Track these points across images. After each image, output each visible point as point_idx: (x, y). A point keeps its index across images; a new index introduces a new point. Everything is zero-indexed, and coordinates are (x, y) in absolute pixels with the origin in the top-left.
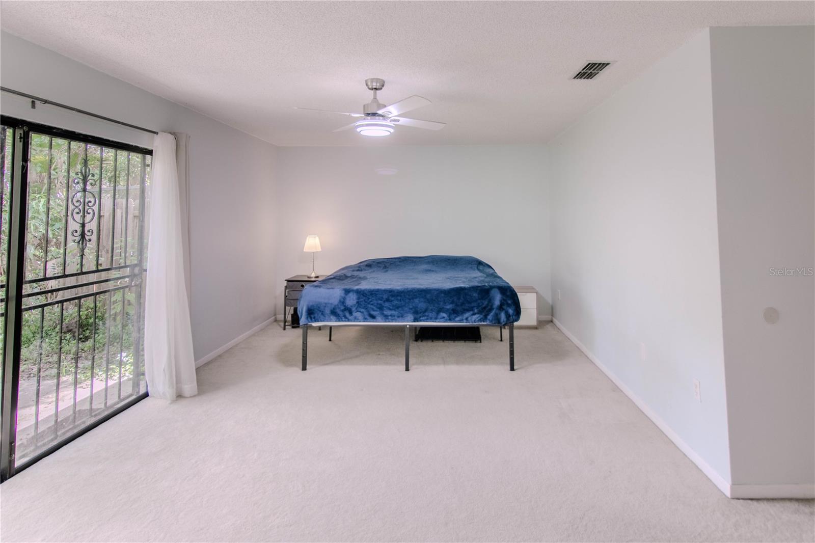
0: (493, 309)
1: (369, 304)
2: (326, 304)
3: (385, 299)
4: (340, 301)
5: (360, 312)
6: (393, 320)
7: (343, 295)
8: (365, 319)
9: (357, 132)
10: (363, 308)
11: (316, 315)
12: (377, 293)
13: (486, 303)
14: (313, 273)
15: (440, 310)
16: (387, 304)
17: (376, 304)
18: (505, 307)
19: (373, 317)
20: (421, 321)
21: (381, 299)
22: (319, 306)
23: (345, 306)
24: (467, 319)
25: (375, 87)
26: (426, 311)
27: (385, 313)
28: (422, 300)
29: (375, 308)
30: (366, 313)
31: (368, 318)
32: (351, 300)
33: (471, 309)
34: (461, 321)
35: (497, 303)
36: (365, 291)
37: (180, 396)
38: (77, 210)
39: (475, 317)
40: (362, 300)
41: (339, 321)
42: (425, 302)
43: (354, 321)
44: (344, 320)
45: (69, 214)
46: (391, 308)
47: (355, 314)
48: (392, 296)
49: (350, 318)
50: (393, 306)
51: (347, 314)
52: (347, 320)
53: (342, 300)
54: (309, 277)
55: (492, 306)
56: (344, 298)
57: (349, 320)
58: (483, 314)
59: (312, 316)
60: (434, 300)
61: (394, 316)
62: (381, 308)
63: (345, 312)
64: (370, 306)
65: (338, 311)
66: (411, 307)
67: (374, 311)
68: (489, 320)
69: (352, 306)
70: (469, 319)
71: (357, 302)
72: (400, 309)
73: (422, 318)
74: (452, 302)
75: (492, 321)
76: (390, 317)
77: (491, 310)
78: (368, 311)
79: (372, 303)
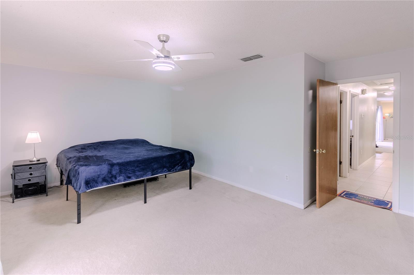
2: (99, 175)
3: (136, 166)
4: (108, 172)
5: (122, 176)
6: (141, 177)
7: (110, 168)
8: (125, 180)
10: (124, 174)
11: (91, 184)
12: (131, 163)
14: (35, 158)
15: (164, 167)
16: (137, 169)
17: (131, 170)
18: (190, 161)
19: (129, 178)
20: (155, 175)
21: (134, 166)
22: (94, 178)
23: (111, 174)
24: (176, 169)
25: (164, 40)
26: (157, 169)
27: (136, 174)
28: (155, 163)
29: (130, 172)
30: (125, 176)
31: (127, 179)
32: (115, 171)
33: (177, 164)
34: (173, 171)
35: (187, 159)
36: (124, 164)
39: (179, 168)
40: (122, 169)
41: (108, 184)
42: (157, 164)
43: (118, 183)
44: (111, 183)
46: (140, 170)
47: (118, 178)
48: (140, 164)
49: (115, 181)
51: (114, 179)
52: (113, 183)
53: (110, 171)
54: (30, 161)
55: (185, 161)
57: (114, 183)
58: (182, 165)
59: (89, 185)
60: (161, 163)
61: (142, 175)
62: (134, 172)
63: (112, 178)
64: (127, 171)
65: (107, 178)
66: (150, 168)
67: (130, 174)
68: (185, 168)
69: (116, 174)
71: (120, 171)
72: (145, 170)
73: (155, 173)
74: (169, 162)
76: (139, 176)
77: (185, 163)
78: (127, 175)
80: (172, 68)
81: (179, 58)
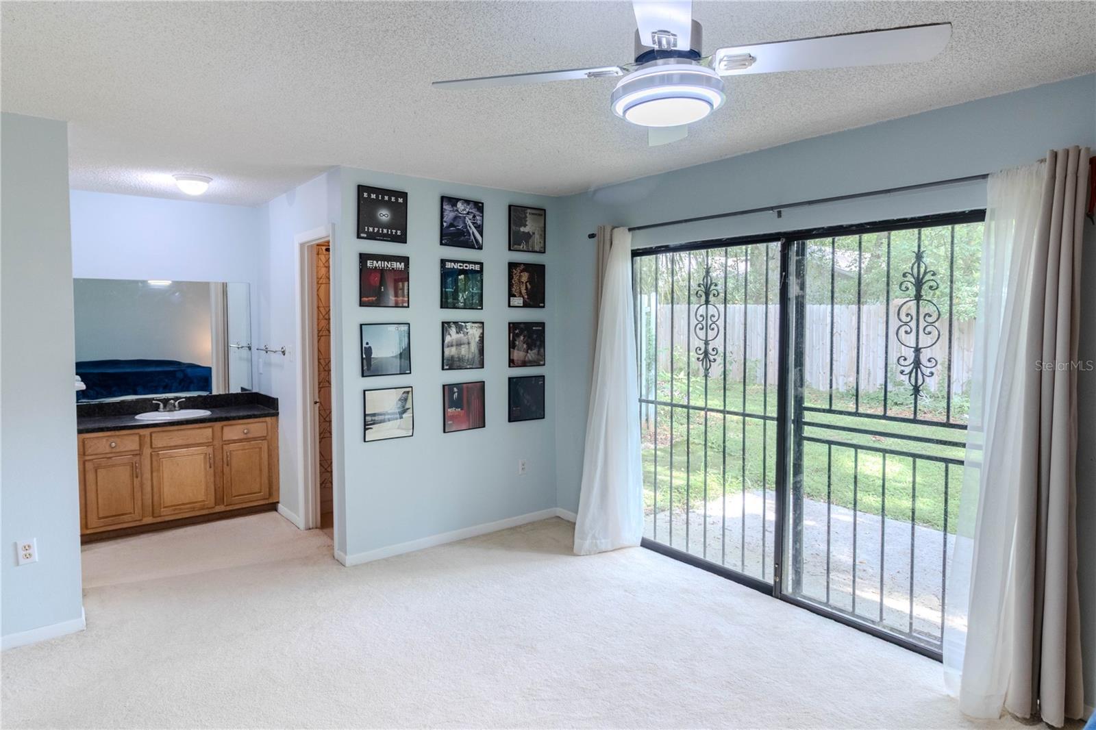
38: (905, 328)
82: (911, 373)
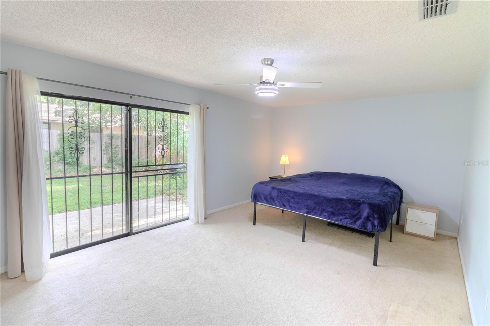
0: (362, 218)
1: (283, 198)
2: (262, 193)
3: (291, 197)
4: (269, 193)
5: (278, 201)
6: (295, 210)
7: (271, 190)
8: (280, 206)
9: (256, 94)
10: (279, 200)
11: (258, 198)
12: (288, 192)
13: (356, 212)
14: (284, 176)
15: (323, 211)
16: (292, 200)
17: (286, 199)
18: (371, 219)
19: (284, 206)
20: (310, 215)
21: (289, 196)
22: (259, 194)
23: (271, 196)
24: (341, 220)
25: (267, 64)
26: (314, 209)
27: (291, 205)
28: (313, 202)
29: (285, 201)
30: (281, 203)
31: (282, 206)
32: (274, 194)
33: (345, 214)
34: (337, 220)
35: (365, 214)
36: (282, 190)
37: (198, 222)
38: (160, 139)
39: (346, 220)
40: (279, 195)
41: (268, 204)
42: (314, 203)
43: (275, 206)
44: (270, 204)
45: (157, 141)
46: (294, 202)
47: (276, 202)
49: (273, 203)
50: (295, 202)
54: (282, 178)
55: (360, 216)
56: (271, 192)
57: (273, 205)
58: (353, 220)
59: (256, 198)
60: (320, 203)
61: (296, 208)
62: (289, 202)
63: (271, 200)
65: (268, 198)
66: (305, 204)
68: (357, 225)
69: (274, 197)
70: (343, 221)
71: (277, 196)
72: (299, 204)
73: (312, 213)
74: (332, 207)
75: (359, 226)
76: (293, 208)
77: (359, 218)
78: (282, 202)
79: (284, 197)
80: (276, 94)
81: (284, 85)
82: (161, 152)
